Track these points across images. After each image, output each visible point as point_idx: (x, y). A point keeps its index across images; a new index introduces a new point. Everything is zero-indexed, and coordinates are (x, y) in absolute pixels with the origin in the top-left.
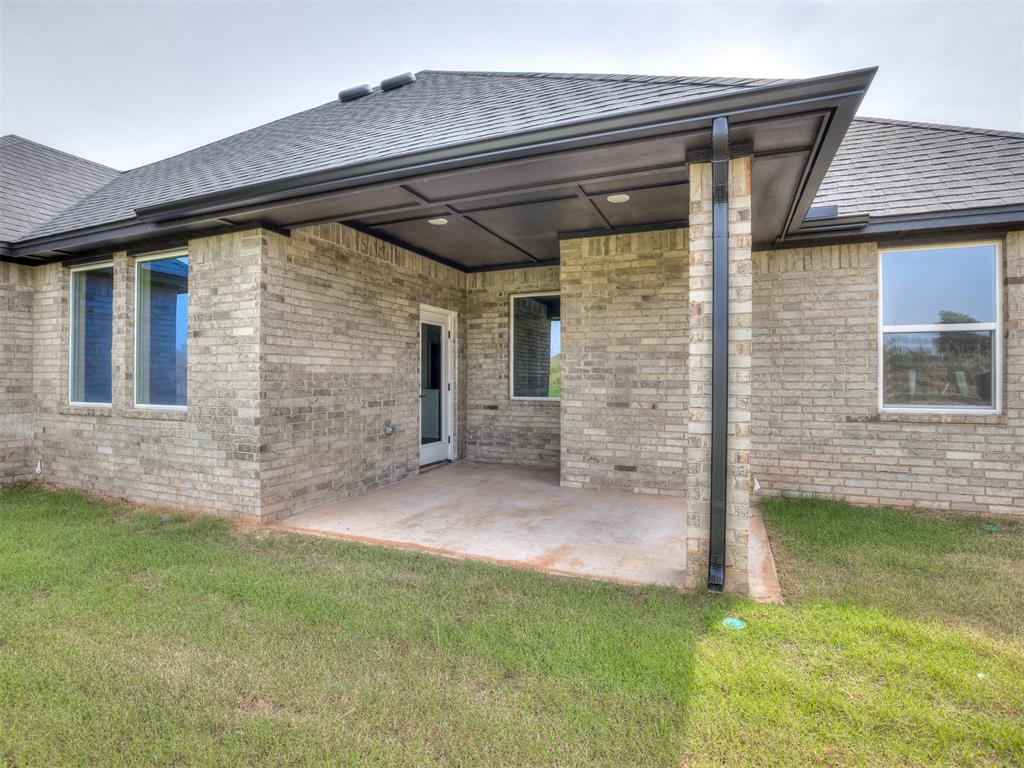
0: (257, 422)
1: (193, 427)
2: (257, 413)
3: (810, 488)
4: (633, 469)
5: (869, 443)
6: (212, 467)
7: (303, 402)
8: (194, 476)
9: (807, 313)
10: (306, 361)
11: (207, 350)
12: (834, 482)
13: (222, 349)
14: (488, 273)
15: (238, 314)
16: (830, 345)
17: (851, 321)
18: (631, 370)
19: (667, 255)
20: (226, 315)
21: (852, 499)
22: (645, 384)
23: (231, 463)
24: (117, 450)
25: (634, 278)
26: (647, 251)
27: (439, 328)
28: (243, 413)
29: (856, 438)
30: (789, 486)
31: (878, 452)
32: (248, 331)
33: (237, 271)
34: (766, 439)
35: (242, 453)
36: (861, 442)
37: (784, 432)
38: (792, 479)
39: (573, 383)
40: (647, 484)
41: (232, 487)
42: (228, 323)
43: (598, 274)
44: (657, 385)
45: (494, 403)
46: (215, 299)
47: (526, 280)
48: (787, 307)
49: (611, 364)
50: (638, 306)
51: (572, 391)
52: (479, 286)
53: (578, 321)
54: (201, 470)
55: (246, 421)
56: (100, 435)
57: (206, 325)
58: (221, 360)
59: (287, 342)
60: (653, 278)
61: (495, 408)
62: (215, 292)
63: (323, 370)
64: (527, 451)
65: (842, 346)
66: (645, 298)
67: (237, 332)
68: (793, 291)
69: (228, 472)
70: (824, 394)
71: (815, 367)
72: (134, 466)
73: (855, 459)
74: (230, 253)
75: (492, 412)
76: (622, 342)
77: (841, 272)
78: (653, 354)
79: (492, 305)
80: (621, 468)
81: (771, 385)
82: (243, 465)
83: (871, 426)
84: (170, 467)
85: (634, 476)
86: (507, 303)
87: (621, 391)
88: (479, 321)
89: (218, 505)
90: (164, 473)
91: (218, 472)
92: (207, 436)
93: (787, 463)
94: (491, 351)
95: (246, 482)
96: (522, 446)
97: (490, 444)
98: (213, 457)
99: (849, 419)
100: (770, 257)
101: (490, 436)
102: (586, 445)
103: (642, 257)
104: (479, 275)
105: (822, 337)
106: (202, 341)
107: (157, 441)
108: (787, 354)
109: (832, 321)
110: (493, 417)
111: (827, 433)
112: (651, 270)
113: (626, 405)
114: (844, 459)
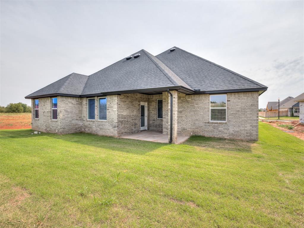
0: (117, 122)
1: (108, 123)
2: (117, 121)
3: (200, 134)
5: (208, 127)
6: (110, 129)
7: (123, 120)
9: (199, 105)
10: (123, 113)
11: (109, 112)
12: (203, 133)
13: (112, 112)
14: (153, 95)
15: (114, 107)
16: (202, 111)
17: (205, 107)
20: (112, 107)
21: (206, 136)
23: (113, 128)
24: (96, 127)
27: (144, 106)
28: (115, 121)
29: (206, 126)
30: (196, 134)
31: (209, 128)
32: (116, 110)
33: (114, 101)
34: (193, 126)
35: (115, 127)
36: (207, 127)
37: (196, 125)
38: (197, 133)
39: (165, 116)
41: (113, 132)
42: (112, 108)
45: (154, 119)
46: (111, 105)
47: (159, 97)
48: (196, 104)
51: (165, 118)
52: (151, 97)
53: (165, 106)
54: (109, 129)
55: (115, 122)
56: (93, 124)
57: (109, 108)
58: (111, 114)
59: (120, 111)
61: (154, 120)
62: (111, 103)
63: (125, 115)
64: (160, 128)
65: (204, 111)
67: (114, 110)
68: (197, 102)
69: (113, 130)
70: (201, 119)
71: (200, 114)
72: (99, 129)
73: (206, 129)
74: (113, 98)
75: (154, 121)
77: (204, 99)
79: (154, 101)
81: (194, 117)
82: (115, 129)
83: (208, 124)
84: (104, 129)
86: (156, 101)
88: (151, 104)
89: (111, 135)
90: (103, 130)
91: (111, 130)
92: (110, 124)
93: (196, 130)
94: (154, 110)
95: (115, 131)
96: (159, 127)
97: (153, 127)
98: (111, 128)
99: (205, 123)
100: (194, 96)
101: (153, 125)
102: (166, 127)
104: (151, 95)
105: (201, 109)
106: (109, 111)
107: (102, 125)
108: (196, 112)
109: (203, 107)
110: (154, 122)
111: (202, 125)
114: (204, 129)
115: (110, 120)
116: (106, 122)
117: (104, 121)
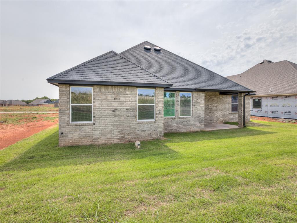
0: (204, 117)
1: (194, 119)
2: (204, 116)
4: (212, 121)
6: (197, 124)
8: (194, 126)
9: (227, 102)
11: (196, 108)
12: (228, 120)
13: (199, 108)
18: (212, 108)
19: (215, 94)
20: (199, 103)
21: (230, 122)
22: (213, 110)
23: (200, 123)
24: (177, 124)
25: (212, 97)
26: (213, 93)
28: (202, 116)
30: (225, 121)
31: (232, 117)
32: (203, 105)
33: (201, 97)
34: (223, 116)
35: (202, 122)
36: (230, 116)
37: (225, 115)
40: (213, 123)
41: (200, 127)
42: (200, 104)
43: (208, 96)
44: (214, 110)
46: (197, 100)
48: (225, 101)
49: (210, 108)
50: (212, 100)
54: (195, 125)
55: (202, 117)
56: (173, 122)
57: (196, 104)
58: (198, 109)
60: (213, 97)
62: (197, 99)
65: (229, 106)
66: (213, 99)
67: (201, 105)
68: (225, 99)
69: (199, 125)
70: (228, 111)
71: (227, 108)
72: (181, 126)
74: (200, 94)
76: (211, 105)
77: (229, 98)
78: (214, 106)
80: (210, 121)
82: (202, 123)
83: (231, 114)
84: (189, 125)
85: (212, 122)
87: (210, 111)
89: (198, 129)
90: (188, 126)
91: (198, 125)
92: (196, 120)
93: (225, 118)
95: (202, 125)
98: (197, 123)
100: (224, 96)
102: (207, 118)
103: (213, 94)
106: (195, 106)
107: (186, 122)
108: (225, 106)
111: (228, 115)
112: (213, 96)
113: (211, 113)
114: (229, 118)
115: (197, 115)
116: (191, 118)
117: (189, 117)
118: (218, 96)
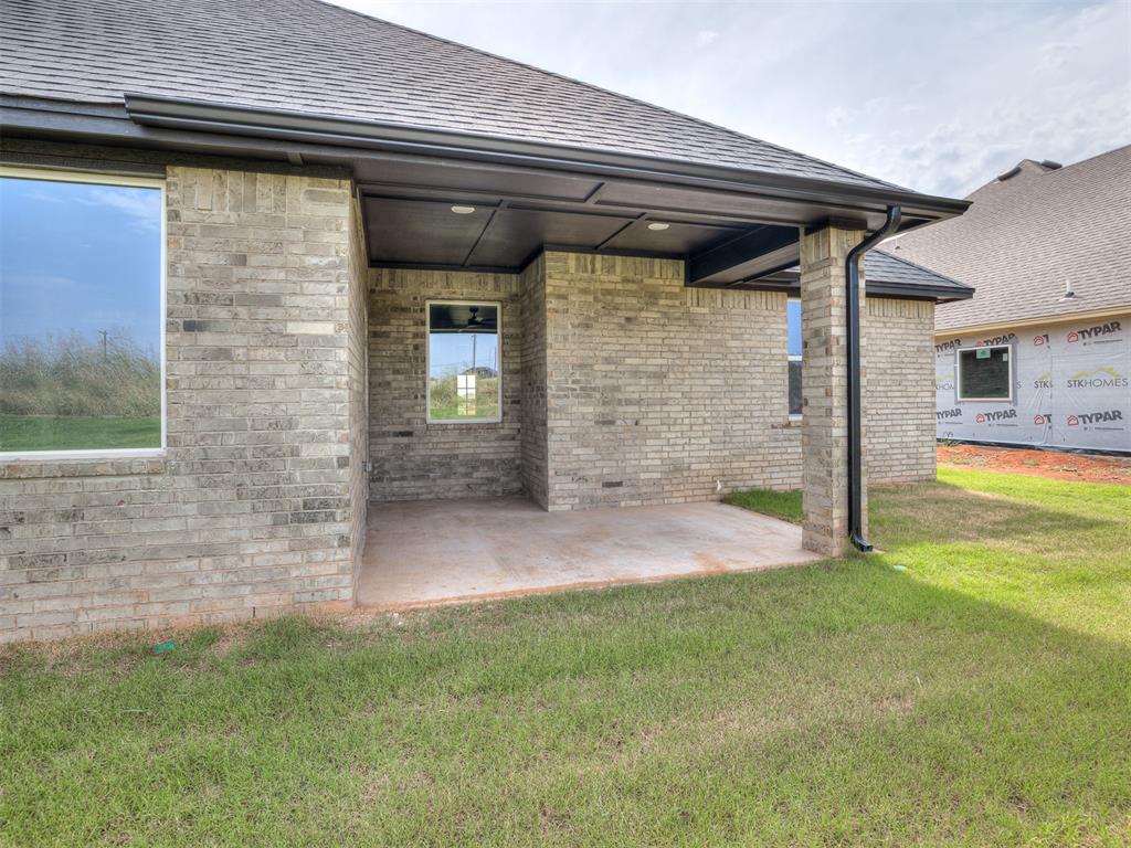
0: (343, 463)
1: (184, 483)
3: (751, 483)
4: (619, 484)
5: (785, 444)
6: (237, 543)
9: (747, 343)
11: (223, 354)
12: (765, 476)
13: (264, 353)
14: (398, 271)
15: (300, 301)
16: (761, 369)
17: (773, 351)
18: (617, 389)
19: (647, 281)
21: (775, 488)
22: (629, 402)
23: (283, 531)
25: (618, 300)
26: (630, 275)
29: (777, 440)
30: (737, 483)
31: (790, 450)
34: (722, 446)
35: (312, 513)
36: (780, 444)
37: (734, 440)
38: (739, 477)
39: (561, 402)
40: (632, 497)
41: (287, 569)
42: (277, 313)
43: (584, 291)
44: (639, 402)
45: (408, 429)
46: (244, 272)
47: (448, 285)
48: (734, 337)
49: (599, 382)
50: (622, 327)
51: (560, 410)
52: (385, 284)
53: (565, 338)
54: (208, 551)
55: (318, 464)
57: (222, 312)
58: (257, 370)
60: (634, 301)
61: (409, 434)
62: (242, 260)
64: (452, 482)
65: (768, 370)
66: (628, 319)
68: (738, 324)
69: (276, 546)
70: (758, 408)
71: (752, 386)
73: (777, 457)
75: (405, 440)
76: (608, 361)
77: (767, 313)
78: (636, 373)
79: (404, 310)
80: (609, 485)
81: (725, 401)
82: (313, 530)
83: (786, 431)
84: (115, 559)
85: (620, 490)
86: (423, 310)
87: (607, 409)
88: (385, 328)
91: (251, 549)
92: (226, 494)
93: (735, 465)
94: (406, 366)
95: (319, 555)
96: (445, 477)
97: (403, 479)
98: (242, 526)
99: (773, 427)
100: (723, 295)
101: (402, 468)
102: (575, 466)
103: (625, 281)
105: (756, 363)
106: (208, 339)
107: (70, 515)
108: (735, 375)
109: (763, 351)
110: (407, 446)
111: (760, 438)
112: (633, 294)
113: (612, 423)
114: (770, 458)
115: (232, 440)
116: (155, 469)
118: (671, 296)
